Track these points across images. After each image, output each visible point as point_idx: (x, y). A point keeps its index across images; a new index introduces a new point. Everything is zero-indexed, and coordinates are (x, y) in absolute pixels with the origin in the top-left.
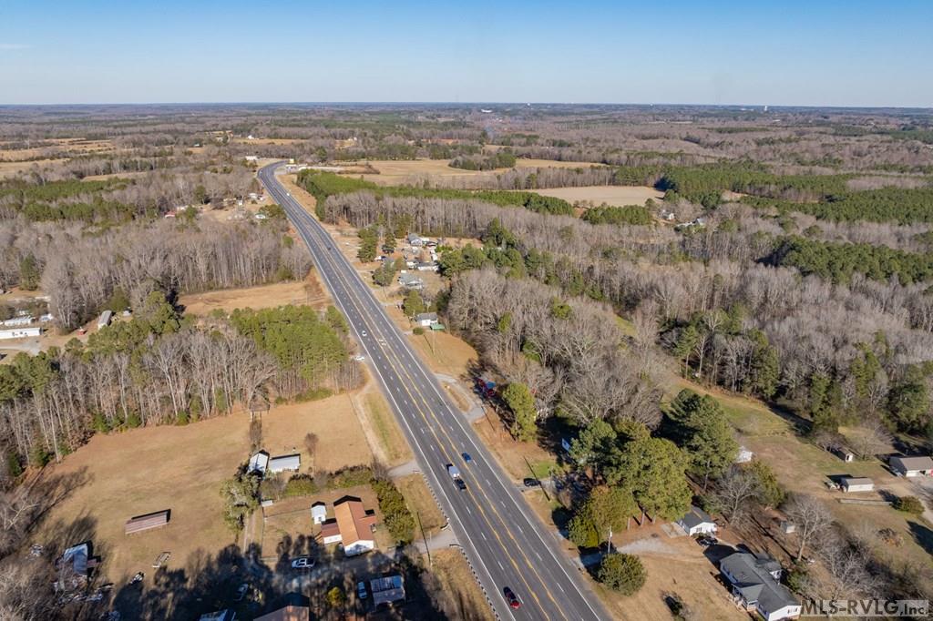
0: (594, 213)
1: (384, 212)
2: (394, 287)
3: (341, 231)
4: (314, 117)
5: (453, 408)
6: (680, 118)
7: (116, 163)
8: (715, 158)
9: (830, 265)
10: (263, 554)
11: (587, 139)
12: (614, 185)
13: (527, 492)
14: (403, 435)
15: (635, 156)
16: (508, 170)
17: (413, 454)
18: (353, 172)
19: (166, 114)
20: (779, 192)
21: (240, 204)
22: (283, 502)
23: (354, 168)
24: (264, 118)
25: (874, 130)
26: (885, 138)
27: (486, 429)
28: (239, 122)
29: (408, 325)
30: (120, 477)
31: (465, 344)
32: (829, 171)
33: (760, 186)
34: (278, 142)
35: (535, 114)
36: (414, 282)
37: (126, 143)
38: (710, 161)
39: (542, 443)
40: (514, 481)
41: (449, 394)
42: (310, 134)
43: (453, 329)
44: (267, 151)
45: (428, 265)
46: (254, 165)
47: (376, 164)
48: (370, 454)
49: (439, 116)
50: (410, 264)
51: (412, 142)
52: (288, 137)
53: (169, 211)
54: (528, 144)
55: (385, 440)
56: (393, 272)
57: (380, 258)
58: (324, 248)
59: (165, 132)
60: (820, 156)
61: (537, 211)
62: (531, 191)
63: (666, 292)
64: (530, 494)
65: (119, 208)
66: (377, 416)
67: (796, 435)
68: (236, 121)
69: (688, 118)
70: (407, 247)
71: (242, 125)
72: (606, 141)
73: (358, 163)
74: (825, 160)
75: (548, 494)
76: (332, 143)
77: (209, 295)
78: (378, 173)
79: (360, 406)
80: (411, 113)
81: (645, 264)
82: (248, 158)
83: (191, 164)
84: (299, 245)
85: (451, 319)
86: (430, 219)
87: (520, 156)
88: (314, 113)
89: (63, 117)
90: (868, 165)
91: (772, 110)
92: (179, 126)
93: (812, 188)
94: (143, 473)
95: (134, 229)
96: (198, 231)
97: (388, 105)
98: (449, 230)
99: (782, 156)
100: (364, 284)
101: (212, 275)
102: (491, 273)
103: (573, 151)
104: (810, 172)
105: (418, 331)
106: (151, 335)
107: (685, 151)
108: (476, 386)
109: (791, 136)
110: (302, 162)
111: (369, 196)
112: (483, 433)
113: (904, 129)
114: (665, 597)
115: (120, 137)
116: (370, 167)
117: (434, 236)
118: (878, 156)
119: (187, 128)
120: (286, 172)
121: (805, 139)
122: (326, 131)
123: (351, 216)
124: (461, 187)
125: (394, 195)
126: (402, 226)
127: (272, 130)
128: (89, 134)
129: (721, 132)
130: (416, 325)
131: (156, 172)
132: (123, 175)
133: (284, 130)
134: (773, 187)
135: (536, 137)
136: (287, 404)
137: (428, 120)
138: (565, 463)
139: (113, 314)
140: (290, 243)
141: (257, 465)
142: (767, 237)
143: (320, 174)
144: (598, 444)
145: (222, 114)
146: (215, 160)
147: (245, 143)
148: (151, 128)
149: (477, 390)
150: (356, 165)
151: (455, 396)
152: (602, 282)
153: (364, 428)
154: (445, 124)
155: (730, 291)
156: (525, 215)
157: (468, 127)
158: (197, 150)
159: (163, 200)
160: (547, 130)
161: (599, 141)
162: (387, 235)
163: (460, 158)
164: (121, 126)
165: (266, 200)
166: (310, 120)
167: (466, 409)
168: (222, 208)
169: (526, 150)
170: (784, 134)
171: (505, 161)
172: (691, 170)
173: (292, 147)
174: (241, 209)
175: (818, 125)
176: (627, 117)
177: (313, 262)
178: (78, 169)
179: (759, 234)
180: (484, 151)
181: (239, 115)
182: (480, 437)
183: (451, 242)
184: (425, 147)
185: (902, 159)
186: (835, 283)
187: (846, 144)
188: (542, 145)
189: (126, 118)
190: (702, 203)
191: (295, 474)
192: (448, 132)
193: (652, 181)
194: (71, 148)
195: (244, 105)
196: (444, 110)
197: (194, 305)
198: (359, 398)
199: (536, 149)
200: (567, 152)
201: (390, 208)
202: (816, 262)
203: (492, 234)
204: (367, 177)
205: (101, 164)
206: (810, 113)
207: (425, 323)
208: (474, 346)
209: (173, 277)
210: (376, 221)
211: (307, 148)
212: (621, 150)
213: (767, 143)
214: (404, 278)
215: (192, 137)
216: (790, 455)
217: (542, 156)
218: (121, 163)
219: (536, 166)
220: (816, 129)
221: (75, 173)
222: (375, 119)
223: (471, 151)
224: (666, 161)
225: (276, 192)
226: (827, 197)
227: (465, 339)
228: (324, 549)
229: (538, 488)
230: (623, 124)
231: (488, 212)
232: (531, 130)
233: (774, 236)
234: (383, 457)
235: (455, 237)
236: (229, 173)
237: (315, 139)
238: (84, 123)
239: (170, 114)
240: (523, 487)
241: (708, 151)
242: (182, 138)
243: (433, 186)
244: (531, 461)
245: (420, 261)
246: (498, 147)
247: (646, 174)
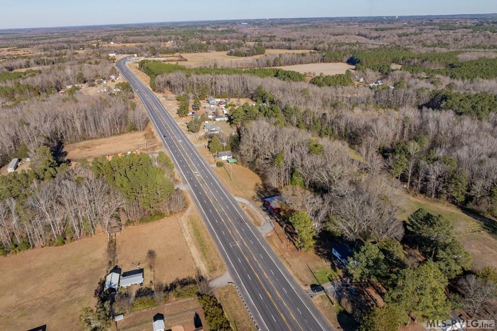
0: (317, 80)
1: (192, 84)
2: (201, 133)
3: (166, 97)
4: (148, 30)
5: (250, 225)
6: (351, 23)
7: (32, 61)
8: (378, 45)
11: (303, 37)
12: (323, 62)
13: (315, 298)
14: (217, 250)
15: (333, 45)
16: (262, 55)
17: (226, 267)
18: (172, 61)
19: (65, 32)
20: (420, 63)
21: (105, 82)
22: (132, 315)
23: (172, 58)
24: (120, 32)
25: (460, 27)
26: (469, 30)
27: (276, 240)
28: (106, 35)
29: (213, 160)
30: (11, 294)
31: (252, 172)
32: (444, 50)
33: (408, 60)
34: (128, 45)
35: (272, 24)
36: (214, 129)
37: (40, 49)
38: (376, 47)
39: (317, 251)
40: (304, 288)
41: (246, 213)
42: (146, 39)
43: (242, 162)
44: (121, 50)
45: (222, 117)
46: (113, 59)
47: (184, 55)
49: (218, 27)
50: (210, 117)
51: (204, 42)
52: (134, 42)
53: (62, 88)
54: (270, 40)
55: (205, 255)
56: (200, 123)
57: (191, 114)
58: (155, 108)
59: (63, 42)
60: (436, 42)
61: (284, 80)
62: (278, 68)
63: (377, 131)
64: (318, 299)
65: (30, 88)
66: (197, 234)
68: (104, 35)
69: (356, 23)
70: (208, 105)
71: (107, 36)
72: (314, 37)
73: (174, 55)
74: (439, 44)
75: (332, 299)
76: (159, 44)
77: (83, 143)
78: (186, 60)
79: (185, 226)
80: (203, 26)
81: (357, 111)
82: (110, 55)
83: (76, 60)
84: (140, 107)
85: (241, 155)
86: (220, 87)
87: (267, 48)
88: (148, 28)
89: (6, 35)
90: (463, 46)
91: (401, 19)
92: (71, 39)
93: (439, 60)
94: (30, 289)
96: (76, 101)
97: (190, 22)
98: (232, 94)
99: (414, 43)
100: (182, 132)
101: (85, 130)
102: (263, 122)
103: (297, 43)
104: (434, 51)
105: (220, 164)
107: (360, 42)
108: (264, 205)
109: (416, 31)
110: (141, 56)
111: (182, 74)
112: (274, 245)
113: (477, 25)
115: (36, 46)
116: (181, 57)
117: (223, 97)
118: (468, 41)
119: (76, 39)
120: (132, 62)
121: (425, 33)
122: (155, 38)
123: (172, 87)
124: (235, 67)
125: (197, 73)
126: (203, 92)
127: (124, 38)
128: (19, 45)
129: (377, 30)
130: (218, 160)
131: (56, 66)
132: (35, 68)
133: (131, 38)
134: (416, 61)
135: (275, 36)
136: (134, 225)
137: (213, 30)
138: (337, 268)
139: (20, 160)
140: (134, 106)
141: (111, 283)
142: (427, 91)
143: (152, 62)
145: (97, 31)
146: (91, 57)
147: (109, 46)
148: (55, 40)
149: (265, 208)
150: (173, 56)
151: (250, 214)
152: (332, 124)
153: (189, 245)
154: (223, 31)
155: (415, 127)
156: (277, 83)
157: (236, 32)
158: (81, 52)
159: (58, 82)
160: (280, 32)
161: (310, 38)
162: (194, 98)
163: (233, 50)
164: (38, 40)
165: (120, 79)
166: (146, 32)
167: (259, 225)
168: (93, 85)
169: (270, 44)
170: (412, 30)
171: (259, 50)
172: (367, 52)
173: (136, 48)
174: (105, 86)
175: (429, 25)
176: (323, 24)
177: (150, 118)
178: (9, 65)
179: (422, 89)
180: (246, 45)
182: (273, 248)
183: (234, 101)
184: (212, 44)
185: (482, 42)
187: (448, 35)
188: (279, 41)
189: (42, 35)
190: (379, 71)
191: (140, 287)
192: (225, 36)
193: (346, 59)
194: (8, 53)
195: (109, 26)
196: (221, 24)
197: (73, 151)
198: (183, 219)
199: (276, 43)
200: (293, 44)
201: (195, 82)
203: (259, 95)
204: (180, 63)
205: (23, 62)
206: (422, 19)
207: (224, 158)
208: (258, 174)
209: (59, 133)
210: (187, 90)
211: (144, 48)
212: (324, 42)
213: (404, 35)
214: (208, 127)
215: (78, 44)
217: (279, 47)
218: (35, 61)
219: (278, 53)
220: (429, 27)
221: (6, 68)
222: (183, 30)
223: (239, 46)
225: (126, 74)
226: (450, 65)
227: (251, 169)
229: (322, 293)
230: (322, 27)
231: (255, 82)
232: (271, 33)
233: (430, 90)
234: (205, 271)
235: (236, 97)
236: (98, 64)
237: (149, 42)
239: (67, 32)
240: (311, 293)
241: (372, 41)
242: (72, 45)
243: (219, 67)
244: (312, 267)
245: (216, 114)
246: (254, 43)
247: (342, 56)
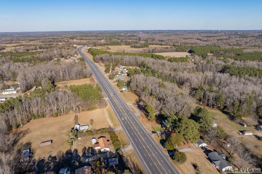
0: (171, 59)
1: (112, 59)
2: (115, 80)
3: (100, 65)
4: (92, 34)
5: (131, 112)
6: (195, 33)
7: (38, 47)
8: (205, 44)
9: (239, 72)
10: (78, 152)
11: (169, 39)
12: (177, 52)
13: (153, 135)
14: (118, 120)
15: (183, 44)
16: (147, 48)
17: (120, 125)
18: (103, 49)
19: (52, 34)
20: (224, 53)
21: (72, 58)
22: (84, 138)
23: (104, 48)
24: (79, 35)
25: (251, 36)
26: (254, 38)
27: (141, 118)
28: (72, 36)
29: (119, 90)
30: (38, 131)
31: (135, 95)
32: (238, 47)
33: (218, 52)
34: (82, 41)
35: (154, 33)
36: (121, 78)
37: (40, 42)
38: (204, 45)
39: (157, 122)
40: (149, 132)
41: (130, 108)
42: (91, 39)
43: (131, 91)
44: (79, 43)
45: (124, 73)
46: (76, 47)
47: (109, 47)
48: (108, 125)
49: (127, 34)
50: (119, 73)
51: (120, 41)
52: (85, 40)
53: (52, 60)
54: (152, 41)
55: (112, 121)
56: (114, 75)
57: (111, 72)
58: (95, 69)
59: (51, 39)
60: (235, 43)
61: (155, 59)
62: (153, 53)
63: (192, 80)
64: (154, 136)
65: (39, 59)
66: (110, 114)
67: (230, 120)
68: (71, 36)
69: (198, 33)
70: (119, 69)
71: (72, 37)
72: (174, 40)
73: (105, 46)
74: (237, 44)
75: (159, 136)
76: (97, 41)
77: (63, 82)
78: (110, 49)
79: (105, 112)
80: (120, 33)
81: (186, 73)
82: (74, 45)
83: (58, 47)
84: (88, 68)
85: (131, 88)
86: (125, 61)
87: (150, 44)
88: (93, 33)
89: (23, 35)
90: (249, 45)
91: (221, 31)
92: (55, 37)
93: (233, 52)
94: (45, 130)
95: (43, 64)
96: (60, 65)
97: (113, 31)
98: (130, 64)
99: (224, 43)
100: (106, 79)
101: (64, 77)
102: (142, 75)
103: (165, 43)
104: (233, 48)
105: (122, 91)
106: (47, 92)
107: (197, 42)
108: (138, 106)
109: (227, 38)
110: (89, 46)
111: (108, 55)
112: (140, 119)
113: (259, 36)
114: (192, 164)
115: (39, 40)
116: (108, 47)
117: (126, 66)
118: (252, 43)
119: (57, 38)
120: (85, 49)
121: (231, 39)
122: (96, 38)
123: (103, 60)
124: (133, 53)
125: (115, 55)
126: (117, 63)
127: (81, 38)
128: (30, 40)
129: (207, 37)
130: (121, 90)
131: (49, 49)
132: (40, 50)
133: (84, 38)
134: (222, 52)
135: (155, 39)
136: (85, 111)
137: (124, 35)
138: (163, 127)
139: (37, 87)
140: (86, 68)
141: (76, 128)
142: (220, 65)
143: (94, 49)
144: (173, 121)
145: (67, 34)
146: (65, 46)
147: (73, 41)
148: (47, 38)
149: (138, 107)
150: (104, 47)
151: (132, 109)
152: (174, 78)
153: (107, 118)
154: (129, 36)
155: (210, 80)
156: (151, 60)
157: (135, 36)
158: (60, 43)
159: (51, 57)
160: (158, 37)
161: (172, 40)
162: (113, 66)
163: (133, 45)
164: (39, 37)
165: (79, 56)
166: (91, 35)
167: (135, 112)
168: (67, 59)
169: (152, 42)
170: (225, 37)
171: (146, 46)
172: (198, 47)
173: (86, 42)
174: (72, 59)
175: (235, 35)
176: (180, 33)
177: (92, 73)
178: (27, 49)
179: (218, 64)
180: (140, 43)
181: (72, 34)
182: (139, 120)
183: (131, 67)
184: (123, 42)
185: (259, 44)
186: (240, 77)
187: (243, 40)
188: (156, 41)
189: (41, 35)
190: (202, 56)
191: (87, 130)
192: (130, 38)
193: (188, 51)
194: (25, 43)
195: (73, 31)
196: (128, 32)
197: (60, 85)
198: (105, 110)
199: (155, 42)
200: (163, 43)
201: (114, 58)
202: (235, 72)
203: (142, 65)
204: (107, 50)
205: (34, 47)
206: (232, 32)
207: (124, 89)
208: (137, 95)
209: (53, 77)
210: (110, 62)
211: (90, 43)
212: (179, 42)
213: (220, 40)
214: (117, 77)
215: (59, 40)
216: (228, 125)
217: (156, 44)
218: (39, 47)
219: (155, 47)
220: (234, 36)
221: (26, 50)
222: (109, 34)
223: (136, 43)
224: (191, 45)
225: (82, 54)
226: (237, 54)
227: (135, 93)
228: (95, 150)
229: (156, 134)
230: (179, 35)
231: (141, 59)
232: (153, 37)
233: (223, 65)
234: (112, 125)
235: (132, 66)
236: (69, 49)
237: (93, 40)
238: (29, 37)
239: (53, 34)
240: (152, 134)
241: (203, 42)
242: (56, 40)
243: (126, 52)
244: (154, 126)
245: (122, 72)
246: (144, 42)
247: (186, 49)
